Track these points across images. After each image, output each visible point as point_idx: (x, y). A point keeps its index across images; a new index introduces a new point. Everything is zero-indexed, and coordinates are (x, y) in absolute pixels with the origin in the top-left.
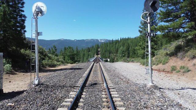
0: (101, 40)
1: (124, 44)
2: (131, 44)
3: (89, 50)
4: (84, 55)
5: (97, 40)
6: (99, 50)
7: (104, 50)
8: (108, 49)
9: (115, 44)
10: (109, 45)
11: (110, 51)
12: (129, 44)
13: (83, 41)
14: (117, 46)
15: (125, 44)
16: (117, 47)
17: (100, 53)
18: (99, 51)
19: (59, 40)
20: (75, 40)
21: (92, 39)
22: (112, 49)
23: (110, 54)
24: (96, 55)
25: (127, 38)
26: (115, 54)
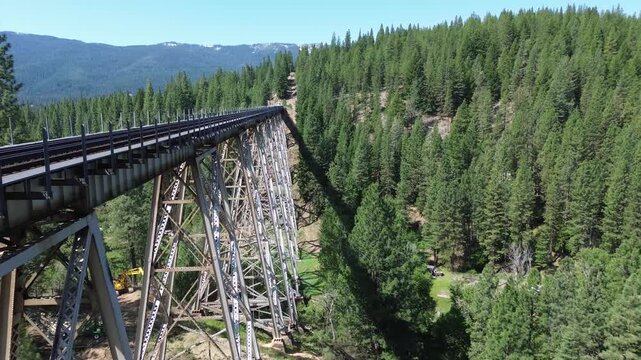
1: (400, 48)
2: (432, 49)
5: (295, 47)
6: (292, 76)
7: (309, 77)
8: (329, 69)
9: (357, 50)
10: (332, 56)
11: (337, 79)
12: (419, 49)
14: (367, 56)
15: (406, 49)
16: (366, 63)
17: (294, 89)
18: (291, 83)
19: (160, 46)
20: (216, 46)
21: (277, 45)
22: (344, 72)
23: (336, 91)
24: (281, 98)
25: (406, 27)
26: (359, 95)
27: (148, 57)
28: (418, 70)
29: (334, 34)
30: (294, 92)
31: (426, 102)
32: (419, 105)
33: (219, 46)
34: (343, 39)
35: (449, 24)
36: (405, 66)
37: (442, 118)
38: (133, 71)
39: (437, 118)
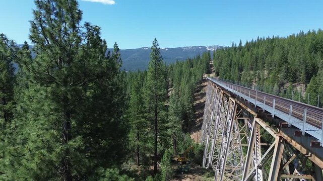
0: (210, 47)
3: (191, 64)
4: (181, 73)
5: (204, 48)
6: (212, 63)
12: (283, 49)
13: (180, 49)
15: (276, 49)
17: (213, 69)
18: (211, 66)
19: (141, 49)
20: (166, 48)
21: (195, 47)
24: (207, 73)
26: (252, 72)
27: (136, 54)
28: (284, 60)
29: (233, 42)
30: (213, 70)
31: (290, 76)
32: (286, 77)
33: (167, 48)
34: (238, 45)
35: (296, 36)
36: (277, 57)
37: (299, 84)
38: (129, 60)
39: (296, 84)
